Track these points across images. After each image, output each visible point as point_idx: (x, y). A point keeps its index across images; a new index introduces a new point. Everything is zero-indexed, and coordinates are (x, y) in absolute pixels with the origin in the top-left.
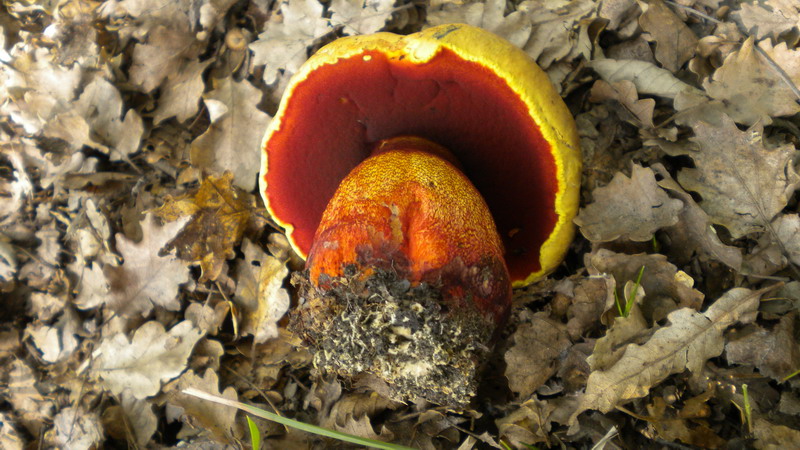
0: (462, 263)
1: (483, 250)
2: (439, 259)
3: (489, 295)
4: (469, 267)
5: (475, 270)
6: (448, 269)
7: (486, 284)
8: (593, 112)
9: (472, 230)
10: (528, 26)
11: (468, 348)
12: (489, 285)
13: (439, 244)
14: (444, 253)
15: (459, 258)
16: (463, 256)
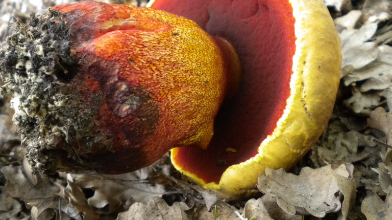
0: (117, 71)
1: (148, 86)
2: (102, 50)
3: (120, 118)
4: (121, 79)
5: (124, 87)
6: (103, 64)
7: (126, 107)
8: (366, 138)
9: (157, 69)
10: (373, 57)
11: (62, 129)
12: (127, 110)
13: (115, 43)
14: (110, 51)
15: (118, 66)
16: (123, 68)
